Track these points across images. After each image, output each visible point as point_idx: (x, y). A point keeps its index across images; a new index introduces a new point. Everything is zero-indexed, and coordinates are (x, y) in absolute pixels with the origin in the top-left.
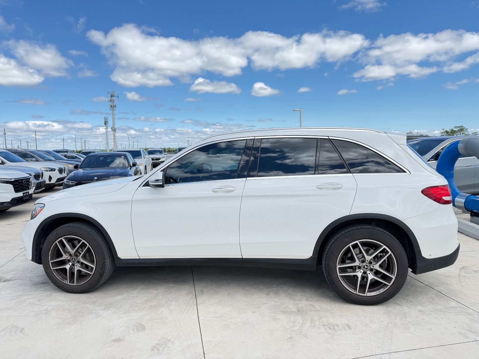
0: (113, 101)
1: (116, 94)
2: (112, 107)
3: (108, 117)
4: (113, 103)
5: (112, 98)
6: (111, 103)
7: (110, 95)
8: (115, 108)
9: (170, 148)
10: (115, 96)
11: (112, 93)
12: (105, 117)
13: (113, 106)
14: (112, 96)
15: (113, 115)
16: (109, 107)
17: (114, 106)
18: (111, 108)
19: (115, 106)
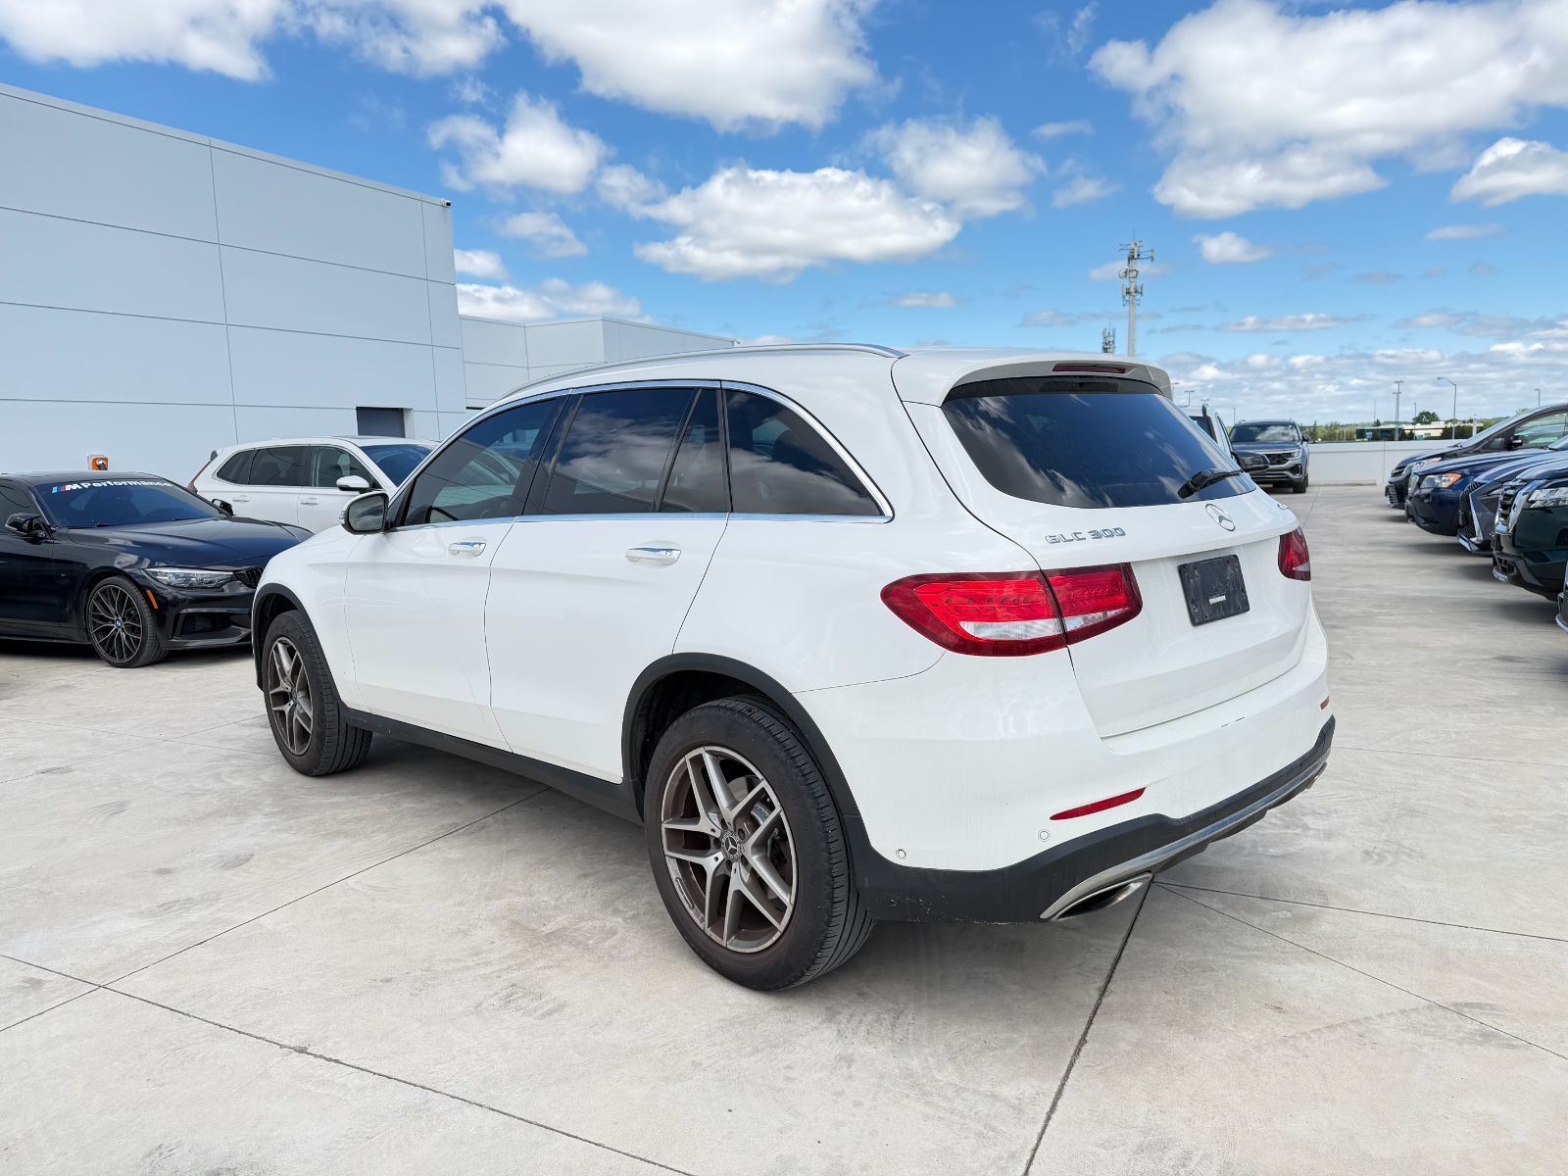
0: (1134, 274)
1: (1145, 250)
2: (1128, 293)
3: (1114, 330)
4: (1133, 280)
5: (1133, 262)
6: (1126, 283)
7: (1127, 253)
8: (1138, 296)
9: (1337, 426)
10: (1142, 256)
11: (1133, 246)
12: (1105, 330)
13: (1132, 290)
14: (1131, 258)
15: (1132, 319)
16: (1121, 292)
17: (1136, 291)
18: (1127, 297)
19: (1139, 290)
